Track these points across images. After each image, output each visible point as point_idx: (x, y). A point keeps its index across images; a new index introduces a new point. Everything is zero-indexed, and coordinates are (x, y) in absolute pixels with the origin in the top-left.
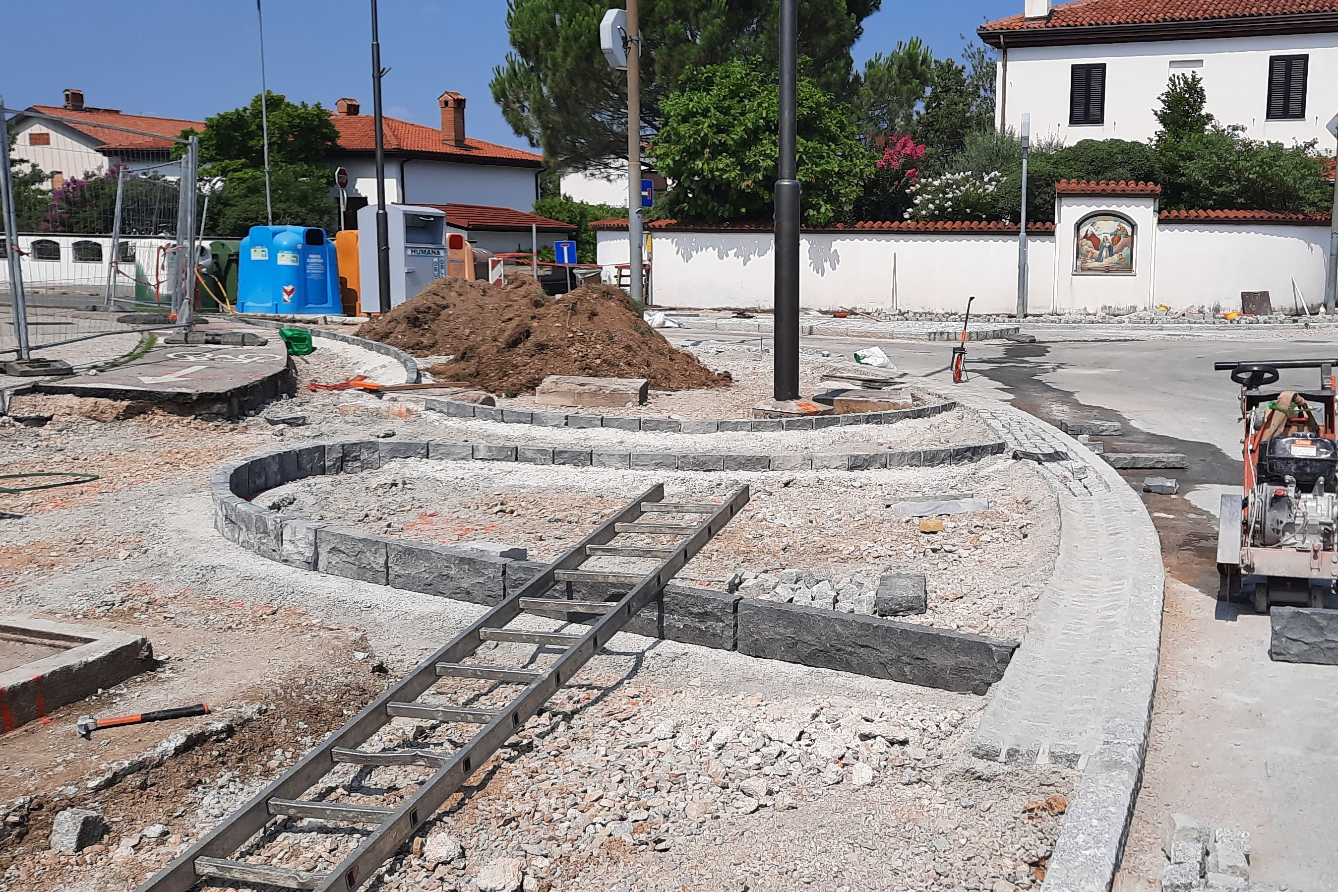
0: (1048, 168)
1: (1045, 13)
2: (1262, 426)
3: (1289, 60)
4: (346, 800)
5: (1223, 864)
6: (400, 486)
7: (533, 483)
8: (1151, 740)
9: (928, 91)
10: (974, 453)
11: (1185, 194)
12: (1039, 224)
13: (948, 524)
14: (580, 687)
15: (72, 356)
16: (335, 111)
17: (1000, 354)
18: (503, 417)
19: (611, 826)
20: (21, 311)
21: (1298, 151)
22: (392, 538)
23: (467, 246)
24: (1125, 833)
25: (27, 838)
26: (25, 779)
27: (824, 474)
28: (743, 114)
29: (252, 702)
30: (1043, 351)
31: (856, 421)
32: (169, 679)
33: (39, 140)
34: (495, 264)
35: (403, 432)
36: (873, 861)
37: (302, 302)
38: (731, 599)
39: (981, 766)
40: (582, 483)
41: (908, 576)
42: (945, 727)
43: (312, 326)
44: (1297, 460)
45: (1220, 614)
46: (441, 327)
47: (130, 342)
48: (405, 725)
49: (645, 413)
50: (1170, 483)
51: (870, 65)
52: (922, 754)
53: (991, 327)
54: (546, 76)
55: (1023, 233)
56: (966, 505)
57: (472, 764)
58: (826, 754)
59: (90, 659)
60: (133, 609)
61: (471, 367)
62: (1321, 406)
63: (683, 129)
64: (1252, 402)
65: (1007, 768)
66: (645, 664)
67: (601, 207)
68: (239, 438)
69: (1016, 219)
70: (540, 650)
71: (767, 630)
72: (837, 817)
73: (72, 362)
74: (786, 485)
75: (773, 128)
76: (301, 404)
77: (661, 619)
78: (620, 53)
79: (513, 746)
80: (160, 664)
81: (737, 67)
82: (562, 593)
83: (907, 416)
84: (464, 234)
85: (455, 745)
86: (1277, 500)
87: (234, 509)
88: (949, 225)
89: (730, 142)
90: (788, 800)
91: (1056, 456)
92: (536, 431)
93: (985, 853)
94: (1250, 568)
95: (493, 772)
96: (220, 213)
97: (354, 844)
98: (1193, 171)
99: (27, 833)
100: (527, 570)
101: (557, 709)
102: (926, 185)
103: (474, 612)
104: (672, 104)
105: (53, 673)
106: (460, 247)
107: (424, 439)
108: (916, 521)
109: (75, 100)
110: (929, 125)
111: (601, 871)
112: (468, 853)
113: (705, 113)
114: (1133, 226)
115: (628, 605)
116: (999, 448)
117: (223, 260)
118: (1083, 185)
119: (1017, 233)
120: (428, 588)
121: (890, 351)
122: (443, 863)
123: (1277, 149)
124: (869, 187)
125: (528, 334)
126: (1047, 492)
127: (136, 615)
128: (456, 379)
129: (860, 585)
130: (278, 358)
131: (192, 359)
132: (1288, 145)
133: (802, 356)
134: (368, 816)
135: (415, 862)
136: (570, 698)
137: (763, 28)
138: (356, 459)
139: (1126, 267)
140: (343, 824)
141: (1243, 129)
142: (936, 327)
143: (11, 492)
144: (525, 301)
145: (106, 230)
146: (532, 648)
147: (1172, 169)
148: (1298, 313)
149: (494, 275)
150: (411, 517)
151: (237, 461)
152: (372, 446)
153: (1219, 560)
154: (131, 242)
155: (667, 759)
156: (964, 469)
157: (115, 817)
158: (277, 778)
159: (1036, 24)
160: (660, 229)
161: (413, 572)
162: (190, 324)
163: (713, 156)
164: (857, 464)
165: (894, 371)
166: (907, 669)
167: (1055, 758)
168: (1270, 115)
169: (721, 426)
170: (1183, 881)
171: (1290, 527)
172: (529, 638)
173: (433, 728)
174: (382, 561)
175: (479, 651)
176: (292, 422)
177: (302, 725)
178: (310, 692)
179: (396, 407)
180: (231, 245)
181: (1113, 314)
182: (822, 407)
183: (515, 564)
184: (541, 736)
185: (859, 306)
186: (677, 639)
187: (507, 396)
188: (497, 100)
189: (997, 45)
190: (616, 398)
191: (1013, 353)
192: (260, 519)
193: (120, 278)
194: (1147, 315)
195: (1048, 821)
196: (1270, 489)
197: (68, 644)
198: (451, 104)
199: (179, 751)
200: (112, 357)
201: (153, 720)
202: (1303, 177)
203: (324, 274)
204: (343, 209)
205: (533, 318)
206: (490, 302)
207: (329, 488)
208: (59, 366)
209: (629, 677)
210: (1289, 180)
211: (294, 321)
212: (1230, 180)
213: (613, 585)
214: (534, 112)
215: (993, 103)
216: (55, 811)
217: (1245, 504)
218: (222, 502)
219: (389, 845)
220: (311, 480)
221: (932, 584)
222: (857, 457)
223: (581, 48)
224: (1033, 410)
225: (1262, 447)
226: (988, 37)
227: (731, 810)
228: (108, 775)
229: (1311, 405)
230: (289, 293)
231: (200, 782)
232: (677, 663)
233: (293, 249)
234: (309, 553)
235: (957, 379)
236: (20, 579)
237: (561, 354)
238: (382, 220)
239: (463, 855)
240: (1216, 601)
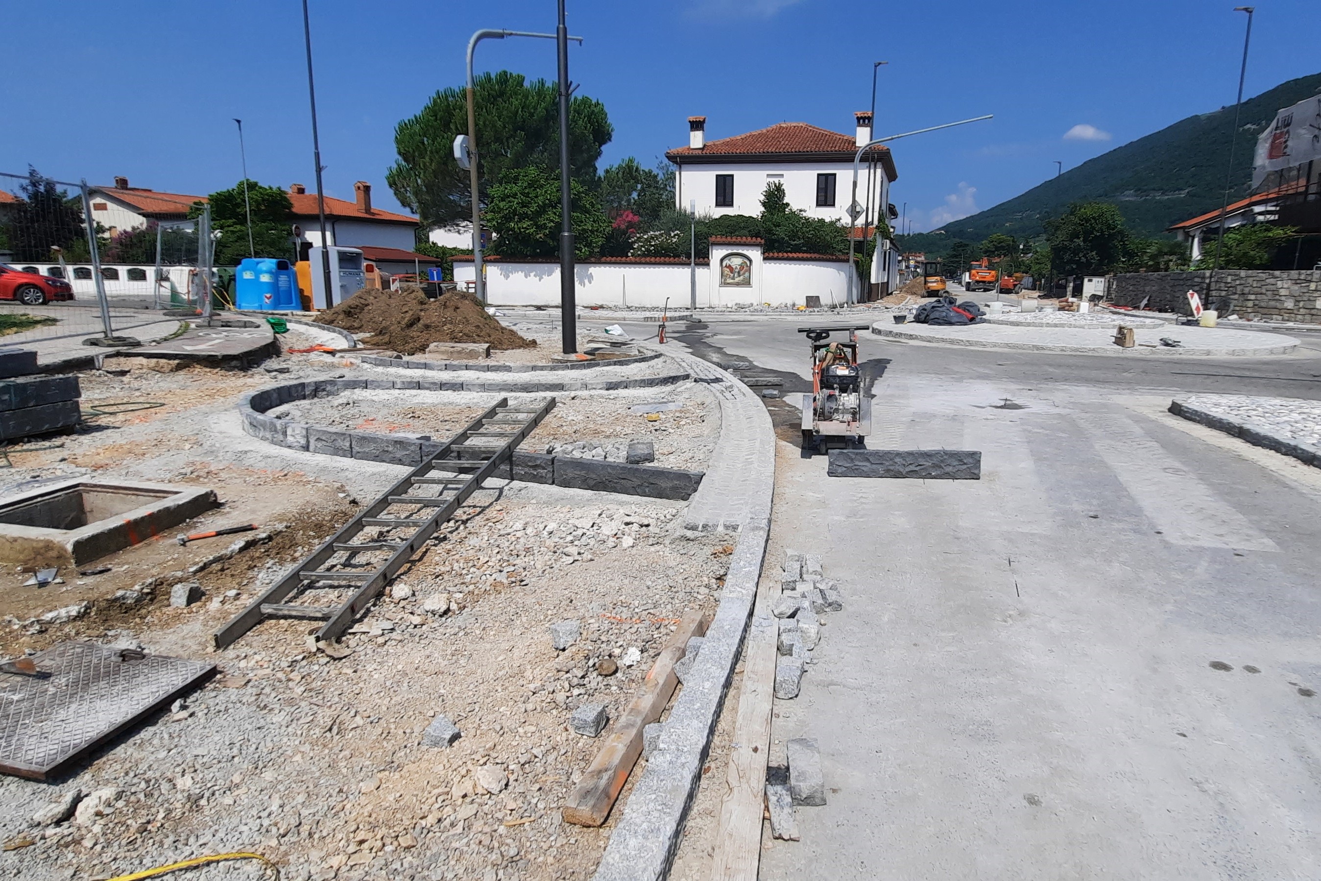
0: (706, 230)
1: (701, 146)
2: (822, 360)
3: (827, 176)
4: (343, 571)
5: (811, 570)
6: (351, 405)
7: (430, 401)
8: (773, 517)
9: (639, 186)
10: (673, 380)
11: (776, 245)
12: (701, 260)
13: (662, 416)
14: (469, 507)
15: (138, 334)
16: (290, 191)
17: (683, 328)
18: (408, 365)
19: (494, 576)
20: (105, 308)
21: (832, 223)
22: (352, 432)
23: (377, 270)
24: (763, 561)
25: (155, 601)
26: (149, 569)
27: (593, 392)
28: (536, 197)
29: (281, 522)
30: (705, 327)
31: (609, 364)
32: (228, 513)
33: (101, 207)
34: (394, 281)
35: (349, 375)
36: (636, 583)
37: (277, 304)
38: (550, 457)
39: (689, 534)
40: (458, 401)
41: (643, 443)
42: (669, 516)
43: (285, 317)
44: (840, 377)
45: (803, 456)
46: (365, 316)
47: (174, 326)
48: (371, 531)
49: (490, 362)
50: (776, 392)
51: (607, 171)
52: (657, 530)
53: (677, 314)
54: (420, 173)
55: (693, 264)
56: (671, 406)
57: (415, 547)
58: (607, 533)
59: (181, 503)
60: (198, 477)
61: (386, 338)
62: (850, 350)
63: (502, 204)
64: (817, 348)
65: (703, 534)
66: (504, 494)
67: (455, 249)
68: (249, 381)
69: (689, 257)
70: (445, 488)
71: (571, 473)
72: (616, 563)
73: (140, 338)
74: (573, 398)
75: (554, 204)
76: (285, 361)
77: (511, 470)
78: (466, 161)
79: (436, 538)
80: (222, 504)
81: (532, 171)
82: (455, 458)
83: (636, 361)
84: (374, 264)
85: (403, 540)
86: (830, 397)
87: (255, 418)
88: (653, 259)
89: (530, 213)
90: (590, 557)
91: (717, 380)
92: (429, 373)
93: (694, 576)
94: (818, 432)
95: (426, 552)
96: (221, 251)
97: (351, 592)
98: (781, 233)
99: (155, 598)
100: (434, 446)
101: (458, 518)
102: (639, 238)
103: (404, 471)
104: (495, 190)
105: (159, 511)
106: (372, 271)
107: (364, 378)
108: (645, 415)
109: (123, 183)
110: (640, 204)
111: (492, 598)
112: (417, 593)
113: (515, 196)
114: (751, 261)
115: (494, 462)
116: (687, 377)
117: (226, 279)
118: (724, 239)
119: (689, 264)
120: (376, 458)
121: (625, 328)
122: (404, 599)
123: (822, 221)
124: (609, 238)
125: (419, 319)
126: (714, 399)
127: (201, 479)
128: (377, 345)
129: (618, 449)
130: (268, 334)
131: (214, 336)
132: (827, 220)
133: (577, 331)
134: (359, 578)
135: (387, 600)
136: (465, 513)
137: (546, 149)
138: (324, 390)
139: (747, 283)
140: (344, 583)
141: (805, 211)
142: (648, 314)
143: (111, 414)
144: (414, 301)
145: (151, 261)
146: (441, 487)
147: (769, 231)
148: (834, 307)
149: (393, 287)
150: (360, 421)
151: (253, 392)
152: (332, 382)
153: (803, 428)
154: (165, 268)
155: (522, 540)
156: (669, 388)
157: (208, 586)
158: (301, 562)
159: (697, 152)
160: (491, 261)
161: (367, 450)
162: (211, 316)
163: (520, 221)
164: (611, 386)
165: (627, 338)
166: (647, 490)
167: (726, 527)
168: (819, 204)
169: (534, 368)
170: (792, 579)
171: (837, 410)
172: (439, 482)
173: (388, 532)
174: (348, 444)
175: (409, 491)
176: (281, 371)
177: (312, 533)
178: (314, 516)
179: (344, 361)
180: (230, 270)
181: (741, 307)
182: (589, 357)
183: (427, 443)
184: (451, 532)
185: (604, 303)
186: (521, 480)
187: (409, 354)
188: (391, 186)
189: (676, 163)
190: (473, 354)
191: (689, 328)
192: (272, 423)
193: (162, 289)
194: (759, 308)
195: (724, 558)
196: (827, 392)
197: (165, 495)
198: (362, 188)
199: (242, 550)
200: (164, 335)
201: (222, 534)
202: (835, 237)
203: (290, 287)
204: (298, 249)
205: (421, 310)
206: (393, 302)
207: (309, 407)
208: (131, 340)
209: (496, 500)
210: (828, 238)
211: (273, 314)
212: (799, 238)
213: (484, 452)
214: (413, 194)
215: (675, 194)
216: (171, 585)
217: (815, 400)
218: (247, 415)
219: (372, 592)
220: (297, 402)
221: (656, 447)
222: (611, 383)
223: (441, 158)
224: (703, 357)
225: (822, 370)
226: (671, 158)
227: (559, 563)
228: (201, 564)
229: (845, 349)
230: (268, 298)
231: (255, 566)
232: (522, 492)
233: (270, 272)
234: (303, 442)
235: (661, 342)
236: (125, 462)
237: (439, 331)
238: (325, 255)
239: (414, 595)
240: (800, 450)
